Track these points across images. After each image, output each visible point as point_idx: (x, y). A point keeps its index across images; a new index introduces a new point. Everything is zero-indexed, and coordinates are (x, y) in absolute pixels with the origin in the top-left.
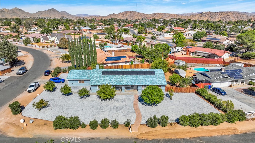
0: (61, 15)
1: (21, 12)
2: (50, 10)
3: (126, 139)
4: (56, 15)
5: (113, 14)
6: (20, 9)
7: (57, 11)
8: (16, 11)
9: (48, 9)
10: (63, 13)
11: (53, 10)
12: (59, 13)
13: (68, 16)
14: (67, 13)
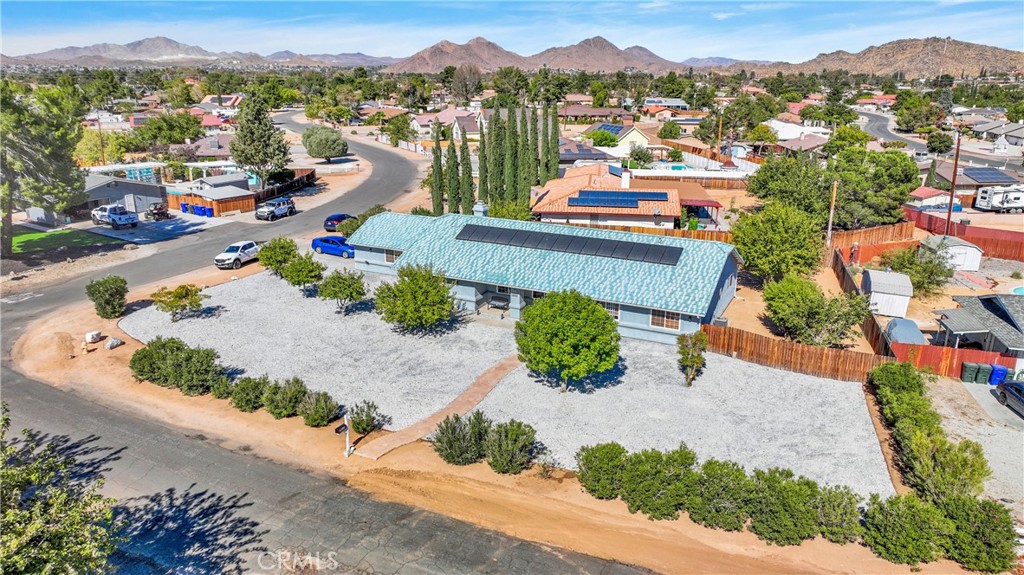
0: (626, 60)
1: (493, 52)
2: (587, 42)
3: (301, 471)
4: (605, 60)
5: (838, 52)
6: (490, 43)
7: (611, 45)
8: (476, 50)
9: (583, 40)
10: (635, 52)
11: (599, 43)
12: (619, 53)
13: (650, 64)
14: (651, 55)
